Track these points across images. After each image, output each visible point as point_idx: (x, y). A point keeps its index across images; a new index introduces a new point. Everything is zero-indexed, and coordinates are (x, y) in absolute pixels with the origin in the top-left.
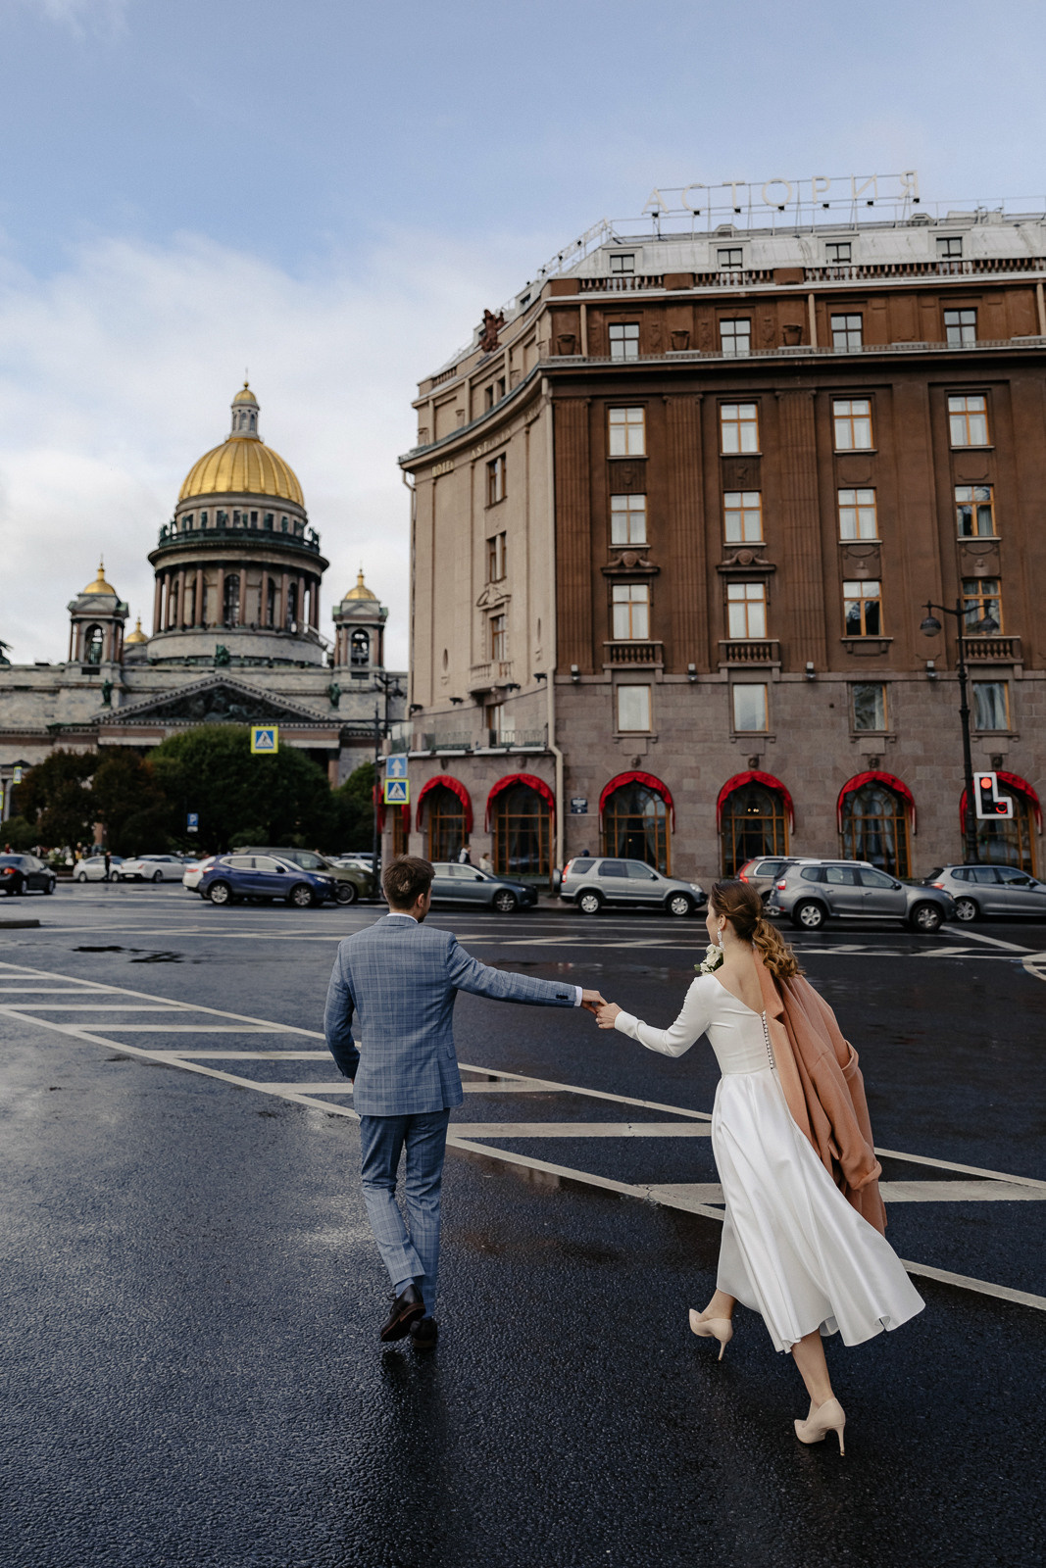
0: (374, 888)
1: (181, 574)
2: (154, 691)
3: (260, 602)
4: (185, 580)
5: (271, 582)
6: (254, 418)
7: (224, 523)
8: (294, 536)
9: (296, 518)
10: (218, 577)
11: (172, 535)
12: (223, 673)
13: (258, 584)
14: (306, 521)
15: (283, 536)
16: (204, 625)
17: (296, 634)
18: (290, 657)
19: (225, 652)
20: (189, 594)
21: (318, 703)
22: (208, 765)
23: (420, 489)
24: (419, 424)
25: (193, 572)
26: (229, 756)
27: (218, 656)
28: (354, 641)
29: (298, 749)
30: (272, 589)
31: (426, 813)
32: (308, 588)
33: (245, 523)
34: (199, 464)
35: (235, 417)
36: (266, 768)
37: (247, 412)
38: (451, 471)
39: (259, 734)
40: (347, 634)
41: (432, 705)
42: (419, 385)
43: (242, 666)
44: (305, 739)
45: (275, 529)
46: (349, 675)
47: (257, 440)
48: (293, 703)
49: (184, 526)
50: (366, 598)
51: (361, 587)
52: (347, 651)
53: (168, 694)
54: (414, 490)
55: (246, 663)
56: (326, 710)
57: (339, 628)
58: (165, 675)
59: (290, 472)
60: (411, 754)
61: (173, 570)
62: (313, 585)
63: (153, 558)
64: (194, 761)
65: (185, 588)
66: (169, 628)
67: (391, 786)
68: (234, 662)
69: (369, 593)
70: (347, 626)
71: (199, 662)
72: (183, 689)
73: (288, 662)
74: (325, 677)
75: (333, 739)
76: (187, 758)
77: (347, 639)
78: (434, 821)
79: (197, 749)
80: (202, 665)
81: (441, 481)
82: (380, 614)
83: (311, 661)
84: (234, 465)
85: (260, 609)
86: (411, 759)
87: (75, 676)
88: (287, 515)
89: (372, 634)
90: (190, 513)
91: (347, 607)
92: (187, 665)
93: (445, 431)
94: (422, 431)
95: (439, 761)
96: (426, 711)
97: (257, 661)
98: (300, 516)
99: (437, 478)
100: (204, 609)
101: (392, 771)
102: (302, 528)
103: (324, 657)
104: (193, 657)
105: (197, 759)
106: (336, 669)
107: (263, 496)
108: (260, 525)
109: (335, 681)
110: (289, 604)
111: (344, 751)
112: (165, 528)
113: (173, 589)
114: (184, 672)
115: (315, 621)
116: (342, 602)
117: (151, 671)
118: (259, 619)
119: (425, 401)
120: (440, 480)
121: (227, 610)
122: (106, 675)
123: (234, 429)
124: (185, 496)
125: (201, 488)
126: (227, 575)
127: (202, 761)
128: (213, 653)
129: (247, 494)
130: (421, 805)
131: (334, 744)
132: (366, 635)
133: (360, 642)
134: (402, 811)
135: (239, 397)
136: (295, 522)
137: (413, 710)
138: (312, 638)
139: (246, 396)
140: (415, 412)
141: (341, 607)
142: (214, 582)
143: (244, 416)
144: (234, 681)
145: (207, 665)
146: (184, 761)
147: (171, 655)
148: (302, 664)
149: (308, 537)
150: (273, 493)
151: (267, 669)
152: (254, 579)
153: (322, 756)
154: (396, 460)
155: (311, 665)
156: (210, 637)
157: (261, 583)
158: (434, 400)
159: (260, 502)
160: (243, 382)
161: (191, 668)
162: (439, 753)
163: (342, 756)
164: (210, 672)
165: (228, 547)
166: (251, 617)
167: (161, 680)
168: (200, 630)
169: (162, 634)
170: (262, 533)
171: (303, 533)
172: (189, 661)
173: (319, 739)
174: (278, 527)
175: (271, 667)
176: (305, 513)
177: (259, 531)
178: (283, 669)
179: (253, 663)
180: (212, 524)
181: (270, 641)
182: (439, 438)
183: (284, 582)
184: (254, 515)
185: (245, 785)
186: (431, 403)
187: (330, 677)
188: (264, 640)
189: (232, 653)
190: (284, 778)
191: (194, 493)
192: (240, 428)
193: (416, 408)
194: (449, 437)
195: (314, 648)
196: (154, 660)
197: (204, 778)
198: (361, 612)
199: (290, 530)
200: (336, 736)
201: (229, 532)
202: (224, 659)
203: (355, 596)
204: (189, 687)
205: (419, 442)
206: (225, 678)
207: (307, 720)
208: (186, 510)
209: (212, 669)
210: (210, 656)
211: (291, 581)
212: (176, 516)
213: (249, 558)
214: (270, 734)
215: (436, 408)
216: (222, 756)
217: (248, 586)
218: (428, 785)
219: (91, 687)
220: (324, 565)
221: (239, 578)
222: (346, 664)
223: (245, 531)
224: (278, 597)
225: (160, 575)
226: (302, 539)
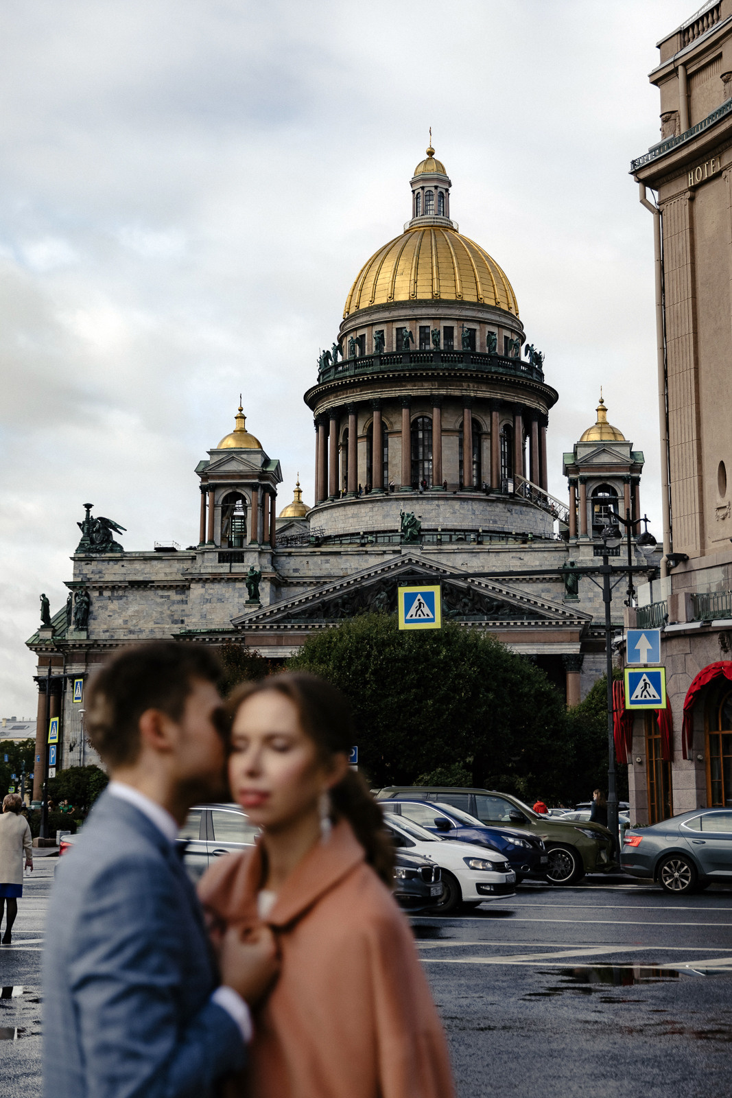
0: (610, 857)
1: (351, 418)
2: (319, 582)
3: (461, 453)
4: (356, 426)
5: (476, 424)
6: (443, 197)
7: (407, 343)
8: (506, 358)
9: (508, 334)
10: (401, 421)
11: (336, 365)
12: (414, 552)
13: (457, 426)
14: (523, 338)
15: (493, 358)
16: (386, 489)
17: (513, 495)
18: (507, 528)
19: (414, 523)
20: (362, 446)
21: (548, 591)
22: (373, 673)
23: (669, 210)
24: (662, 107)
25: (368, 416)
26: (405, 659)
27: (405, 529)
28: (596, 501)
29: (522, 657)
30: (478, 434)
31: (699, 725)
32: (528, 432)
33: (437, 343)
34: (370, 265)
35: (417, 198)
36: (459, 676)
37: (433, 189)
38: (718, 175)
39: (410, 598)
40: (585, 493)
41: (703, 554)
42: (659, 47)
43: (440, 542)
44: (532, 642)
45: (478, 350)
46: (590, 550)
47: (449, 227)
48: (512, 592)
49: (353, 352)
50: (611, 440)
51: (602, 425)
52: (586, 515)
53: (337, 584)
54: (660, 212)
55: (445, 538)
56: (560, 601)
57: (573, 484)
58: (332, 559)
59: (496, 268)
60: (669, 628)
61: (340, 413)
62: (535, 425)
63: (312, 399)
64: (353, 668)
65: (356, 438)
66: (337, 494)
67: (635, 679)
68: (428, 538)
69: (614, 432)
70: (585, 481)
71: (380, 540)
72: (358, 577)
73: (504, 535)
74: (556, 554)
75: (571, 641)
76: (344, 663)
77: (586, 499)
78: (714, 739)
79: (357, 650)
80: (383, 544)
81: (702, 195)
82: (632, 461)
83: (537, 533)
84: (417, 263)
85: (461, 462)
86: (667, 638)
87: (210, 564)
88: (495, 330)
89: (622, 490)
90: (360, 333)
91: (583, 452)
92: (363, 545)
93: (703, 112)
94: (667, 117)
95: (716, 638)
96: (694, 564)
97: (460, 535)
98: (512, 331)
99: (694, 189)
100: (384, 466)
101: (637, 654)
102: (517, 347)
103: (556, 527)
104: (371, 533)
105: (356, 665)
106: (572, 541)
107: (460, 303)
108: (456, 345)
109: (571, 559)
110: (503, 453)
111: (588, 658)
112: (327, 356)
113: (341, 441)
114: (359, 554)
115: (541, 477)
116: (576, 446)
117: (313, 554)
118: (461, 477)
119: (672, 67)
120: (701, 191)
121: (415, 464)
122: (252, 561)
123: (416, 213)
124: (353, 310)
125: (373, 297)
126: (413, 418)
127: (366, 668)
128: (397, 525)
129: (436, 302)
130: (689, 712)
131: (574, 649)
132: (614, 493)
133: (603, 502)
134: (657, 721)
135: (421, 169)
136: (506, 338)
137: (672, 563)
138: (539, 500)
139: (432, 167)
140: (656, 90)
141: (575, 453)
142: (397, 427)
143: (429, 195)
144: (428, 563)
145: (390, 543)
146: (339, 668)
147: (341, 532)
148: (523, 538)
149: (526, 359)
150: (474, 299)
151: (473, 546)
152: (451, 422)
153: (557, 667)
154: (629, 168)
155: (536, 538)
156: (394, 504)
157: (462, 425)
158: (685, 64)
159: (456, 312)
160: (426, 148)
161: (369, 548)
162: (715, 623)
163: (585, 665)
164: (395, 552)
165: (414, 379)
166: (450, 473)
167: (328, 565)
168: (379, 496)
169: (328, 503)
170: (462, 356)
171: (518, 353)
172: (365, 540)
173: (551, 642)
174: (481, 346)
175: (480, 543)
176: (521, 326)
177: (456, 353)
178: (498, 545)
179: (454, 538)
180: (390, 346)
181: (477, 507)
182: (697, 120)
183: (495, 424)
184: (449, 331)
185: (430, 702)
186: (681, 69)
187: (562, 554)
188: (468, 506)
189: (424, 525)
190: (488, 690)
191: (364, 305)
192: (425, 212)
193: (655, 83)
194: (710, 118)
195: (540, 514)
196: (317, 538)
197: (369, 692)
198: (605, 459)
199: (500, 350)
200: (577, 636)
201: (413, 356)
202: (413, 533)
203: (594, 437)
204: (365, 573)
205: (664, 135)
206: (415, 559)
207: (533, 615)
208: (356, 329)
209: (398, 548)
210: (397, 531)
211: (504, 423)
212: (340, 340)
213: (443, 392)
214: (429, 597)
215: (689, 78)
216: (396, 660)
217: (443, 431)
218: (699, 678)
219: (232, 579)
220: (551, 397)
221: (431, 420)
222: (586, 533)
223: (437, 353)
224: (486, 444)
225: (321, 422)
226: (517, 362)
